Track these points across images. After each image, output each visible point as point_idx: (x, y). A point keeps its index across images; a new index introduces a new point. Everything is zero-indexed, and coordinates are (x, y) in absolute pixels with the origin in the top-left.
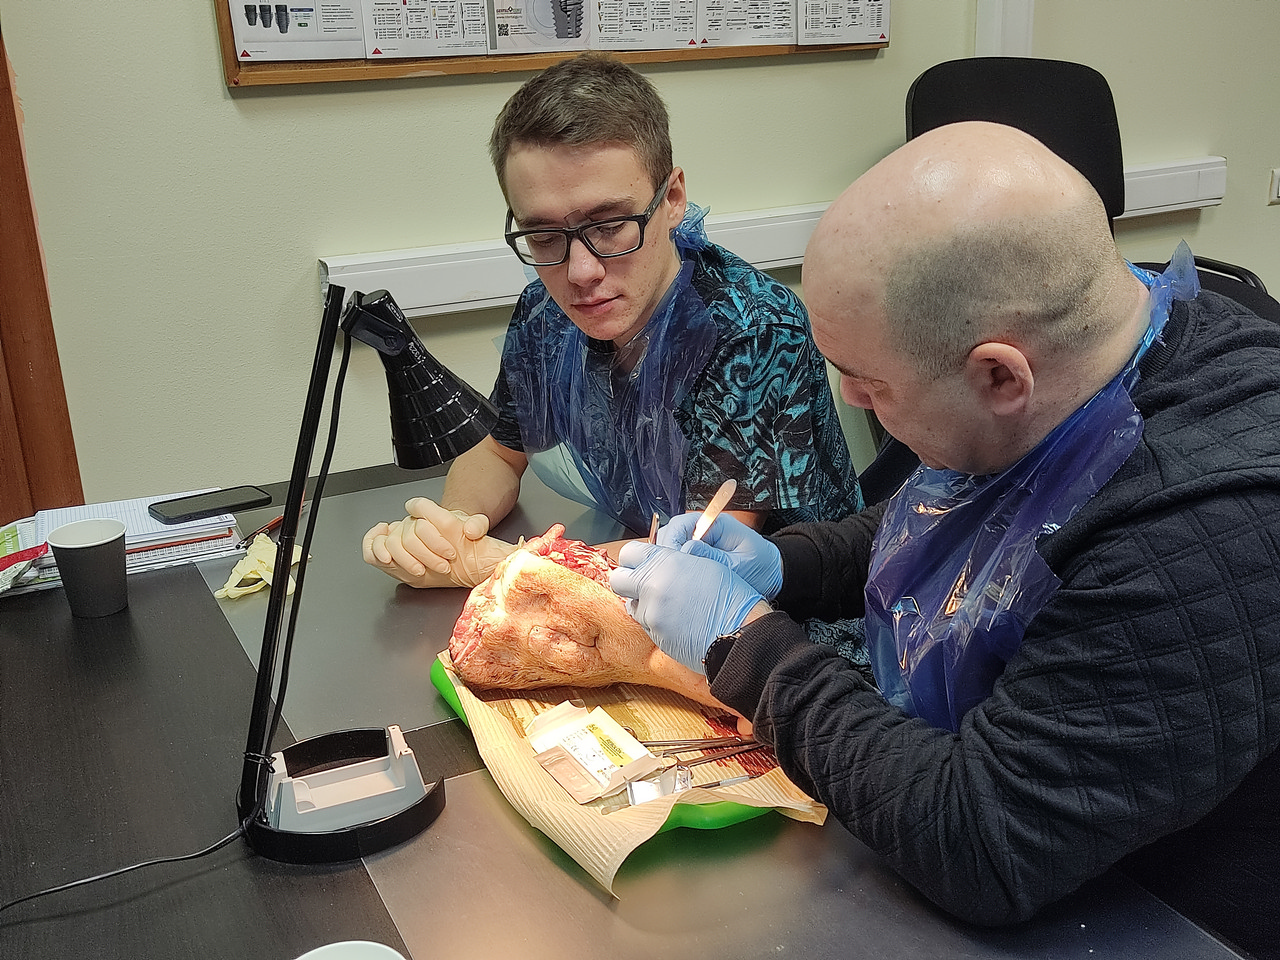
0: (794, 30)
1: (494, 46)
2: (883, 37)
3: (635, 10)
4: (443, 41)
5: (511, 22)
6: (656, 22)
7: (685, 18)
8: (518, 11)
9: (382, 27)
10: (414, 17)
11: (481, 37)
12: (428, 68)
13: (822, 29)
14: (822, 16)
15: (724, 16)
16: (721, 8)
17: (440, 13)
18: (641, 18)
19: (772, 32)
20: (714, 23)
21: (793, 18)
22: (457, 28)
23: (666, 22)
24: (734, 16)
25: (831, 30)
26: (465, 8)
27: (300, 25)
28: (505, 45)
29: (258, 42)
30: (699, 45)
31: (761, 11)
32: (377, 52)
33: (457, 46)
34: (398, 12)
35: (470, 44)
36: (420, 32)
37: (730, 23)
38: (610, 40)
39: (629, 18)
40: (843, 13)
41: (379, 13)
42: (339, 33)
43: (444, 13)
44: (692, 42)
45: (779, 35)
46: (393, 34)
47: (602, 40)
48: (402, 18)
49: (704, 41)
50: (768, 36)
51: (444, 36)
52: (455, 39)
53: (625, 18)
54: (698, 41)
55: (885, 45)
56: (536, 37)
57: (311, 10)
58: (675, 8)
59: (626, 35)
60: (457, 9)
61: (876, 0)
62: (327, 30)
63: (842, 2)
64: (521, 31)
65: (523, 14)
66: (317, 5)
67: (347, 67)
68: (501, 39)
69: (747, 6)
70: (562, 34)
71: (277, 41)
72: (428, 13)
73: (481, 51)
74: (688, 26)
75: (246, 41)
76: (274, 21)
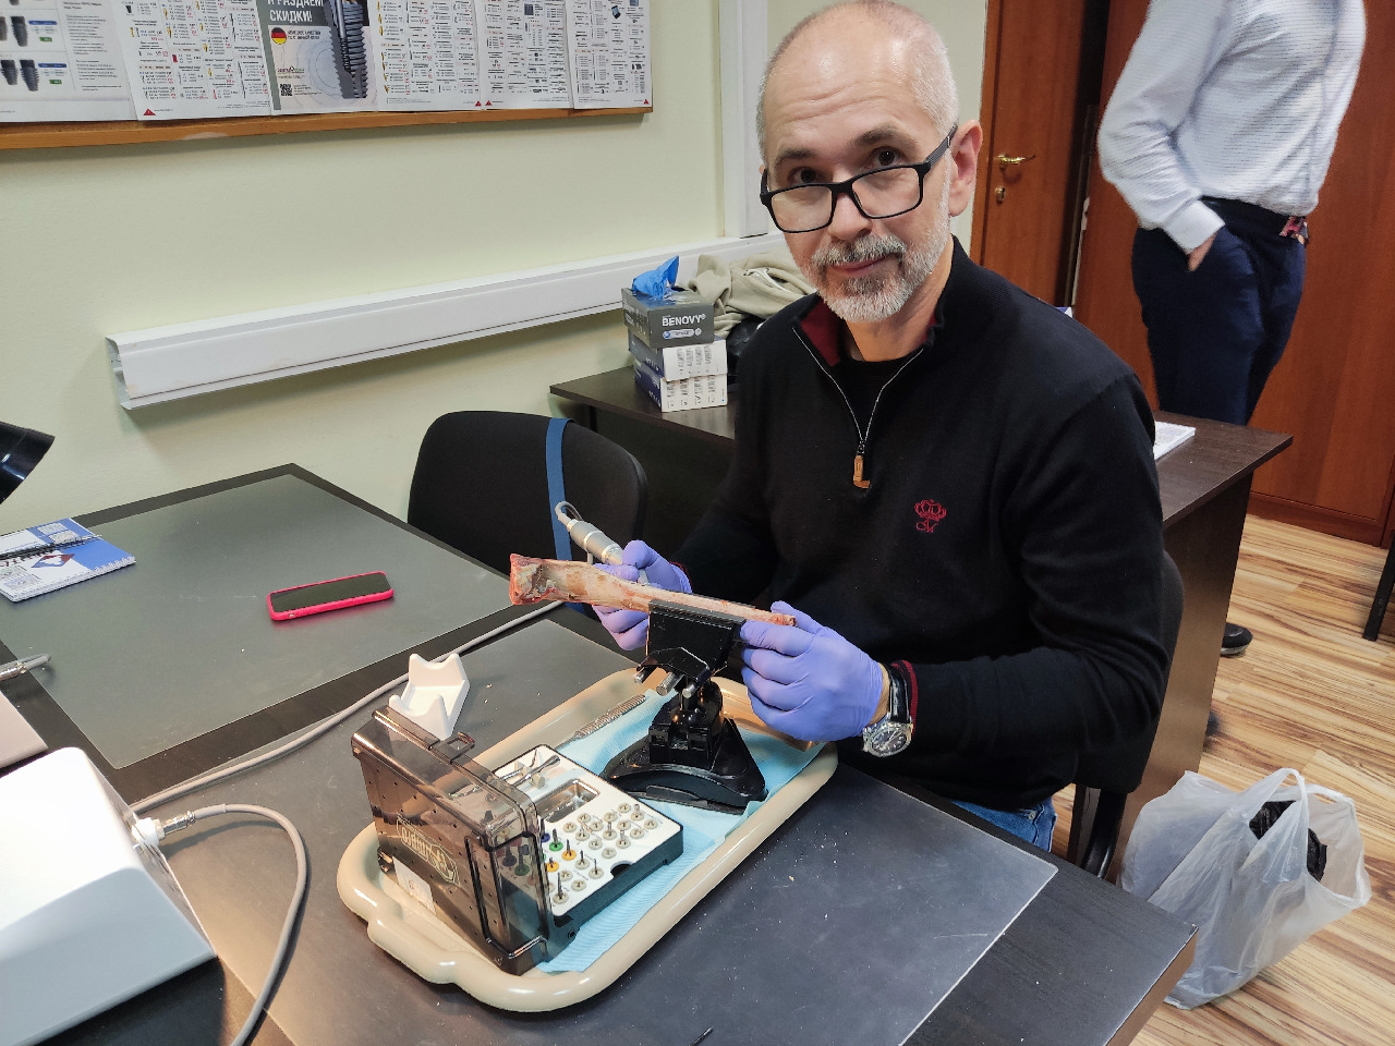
0: (568, 94)
1: (277, 107)
2: (646, 102)
3: (419, 72)
4: (223, 102)
5: (293, 82)
6: (442, 84)
7: (469, 80)
8: (301, 71)
9: (152, 85)
10: (188, 76)
11: (263, 97)
12: (209, 130)
13: (591, 94)
14: (591, 82)
15: (505, 82)
16: (499, 71)
17: (216, 72)
18: (426, 79)
19: (550, 96)
20: (497, 87)
21: (568, 82)
22: (237, 87)
23: (452, 84)
24: (514, 79)
25: (600, 95)
26: (242, 66)
27: (53, 82)
28: (289, 106)
29: (3, 101)
30: (484, 107)
31: (539, 75)
32: (148, 113)
33: (237, 106)
34: (169, 70)
35: (253, 104)
36: (197, 94)
37: (513, 85)
38: (397, 101)
39: (415, 79)
40: (610, 79)
41: (149, 70)
42: (101, 92)
43: (222, 72)
44: (478, 104)
45: (557, 99)
46: (165, 93)
47: (390, 100)
48: (175, 77)
49: (489, 104)
50: (547, 100)
51: (222, 95)
52: (236, 99)
53: (411, 79)
54: (483, 103)
55: (650, 110)
56: (321, 97)
57: (64, 66)
58: (459, 70)
59: (412, 96)
60: (234, 68)
61: (639, 67)
62: (86, 88)
63: (609, 68)
64: (305, 91)
65: (306, 73)
66: (71, 60)
67: (116, 130)
68: (284, 99)
69: (525, 70)
70: (347, 94)
71: (28, 100)
72: (203, 71)
73: (264, 111)
74: (473, 88)
76: (20, 78)
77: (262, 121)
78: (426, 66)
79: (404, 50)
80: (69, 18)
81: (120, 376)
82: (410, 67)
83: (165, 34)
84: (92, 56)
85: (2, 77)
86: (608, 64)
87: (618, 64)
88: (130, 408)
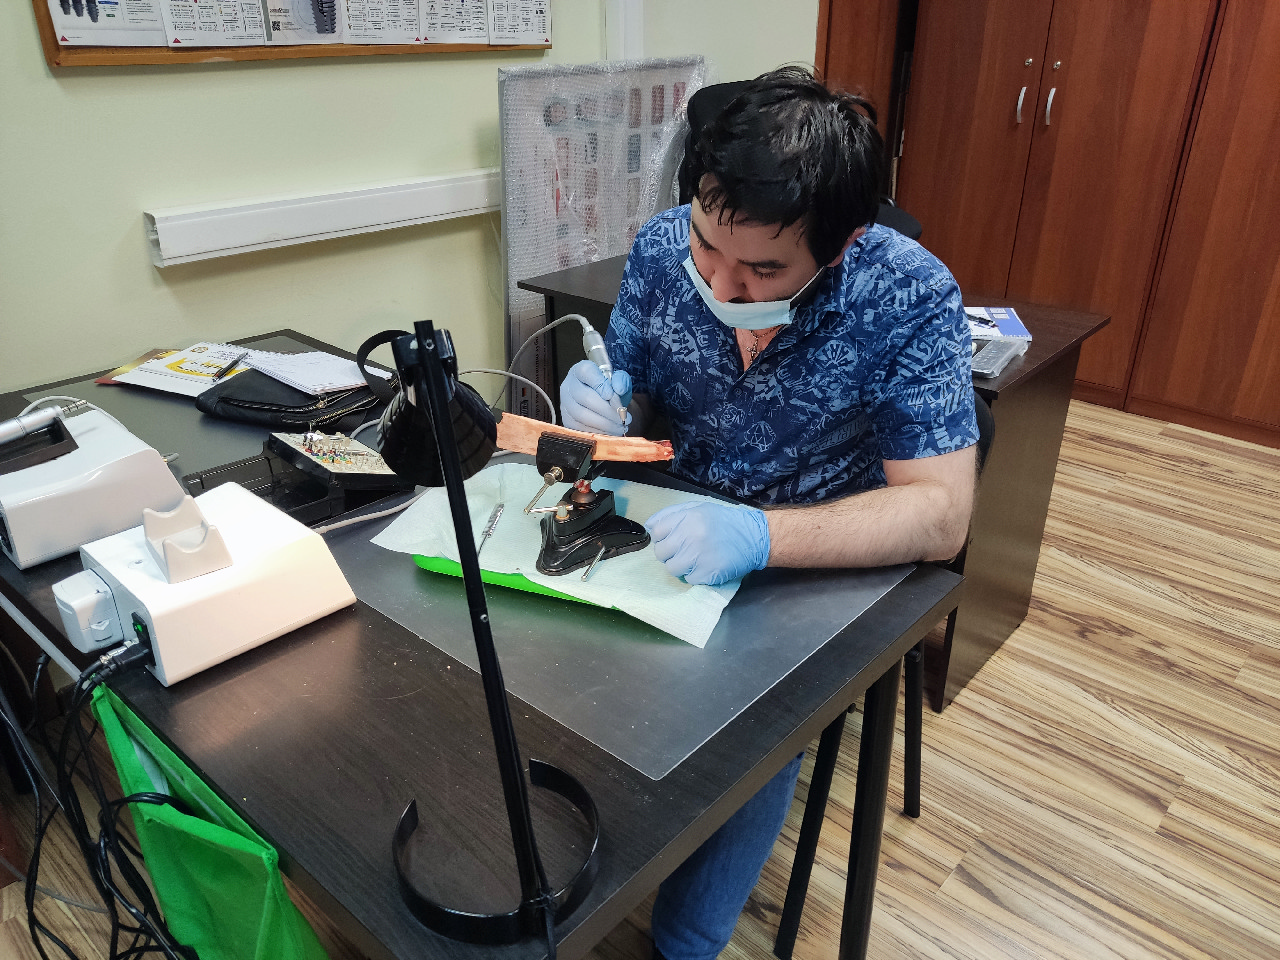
0: (486, 33)
1: (270, 39)
3: (375, 13)
4: (231, 34)
5: (282, 19)
6: (391, 23)
7: (411, 21)
8: (286, 11)
9: (179, 20)
10: (204, 13)
11: (259, 31)
12: (220, 55)
13: (506, 33)
14: (506, 24)
15: (439, 20)
16: (436, 14)
17: (224, 10)
18: (380, 19)
19: (473, 34)
20: (432, 26)
21: (487, 23)
22: (240, 23)
23: (398, 24)
24: (445, 20)
25: (512, 34)
26: (244, 7)
27: (108, 15)
28: (279, 38)
29: (73, 28)
30: (423, 42)
31: (464, 17)
32: (176, 41)
33: (241, 38)
34: (191, 9)
35: (251, 37)
36: (212, 26)
37: (443, 25)
38: (358, 36)
39: (371, 19)
40: (520, 21)
41: (177, 8)
42: (144, 24)
43: (229, 10)
44: (417, 40)
45: (477, 37)
46: (191, 27)
47: (352, 35)
48: (195, 13)
49: (426, 39)
50: (470, 37)
51: (230, 29)
52: (240, 32)
53: (368, 19)
54: (422, 39)
55: (550, 47)
56: (300, 33)
57: (117, 3)
58: (404, 13)
59: (368, 32)
60: (238, 8)
61: (541, 12)
62: (132, 21)
63: (518, 12)
64: (290, 27)
65: (290, 13)
67: (153, 53)
68: (275, 33)
69: (454, 13)
70: (321, 30)
71: (91, 29)
72: (216, 9)
73: (260, 42)
74: (414, 27)
75: (64, 28)
76: (85, 11)
77: (259, 50)
78: (380, 8)
81: (156, 243)
82: (367, 9)
85: (72, 10)
86: (518, 9)
87: (526, 10)
88: (162, 267)
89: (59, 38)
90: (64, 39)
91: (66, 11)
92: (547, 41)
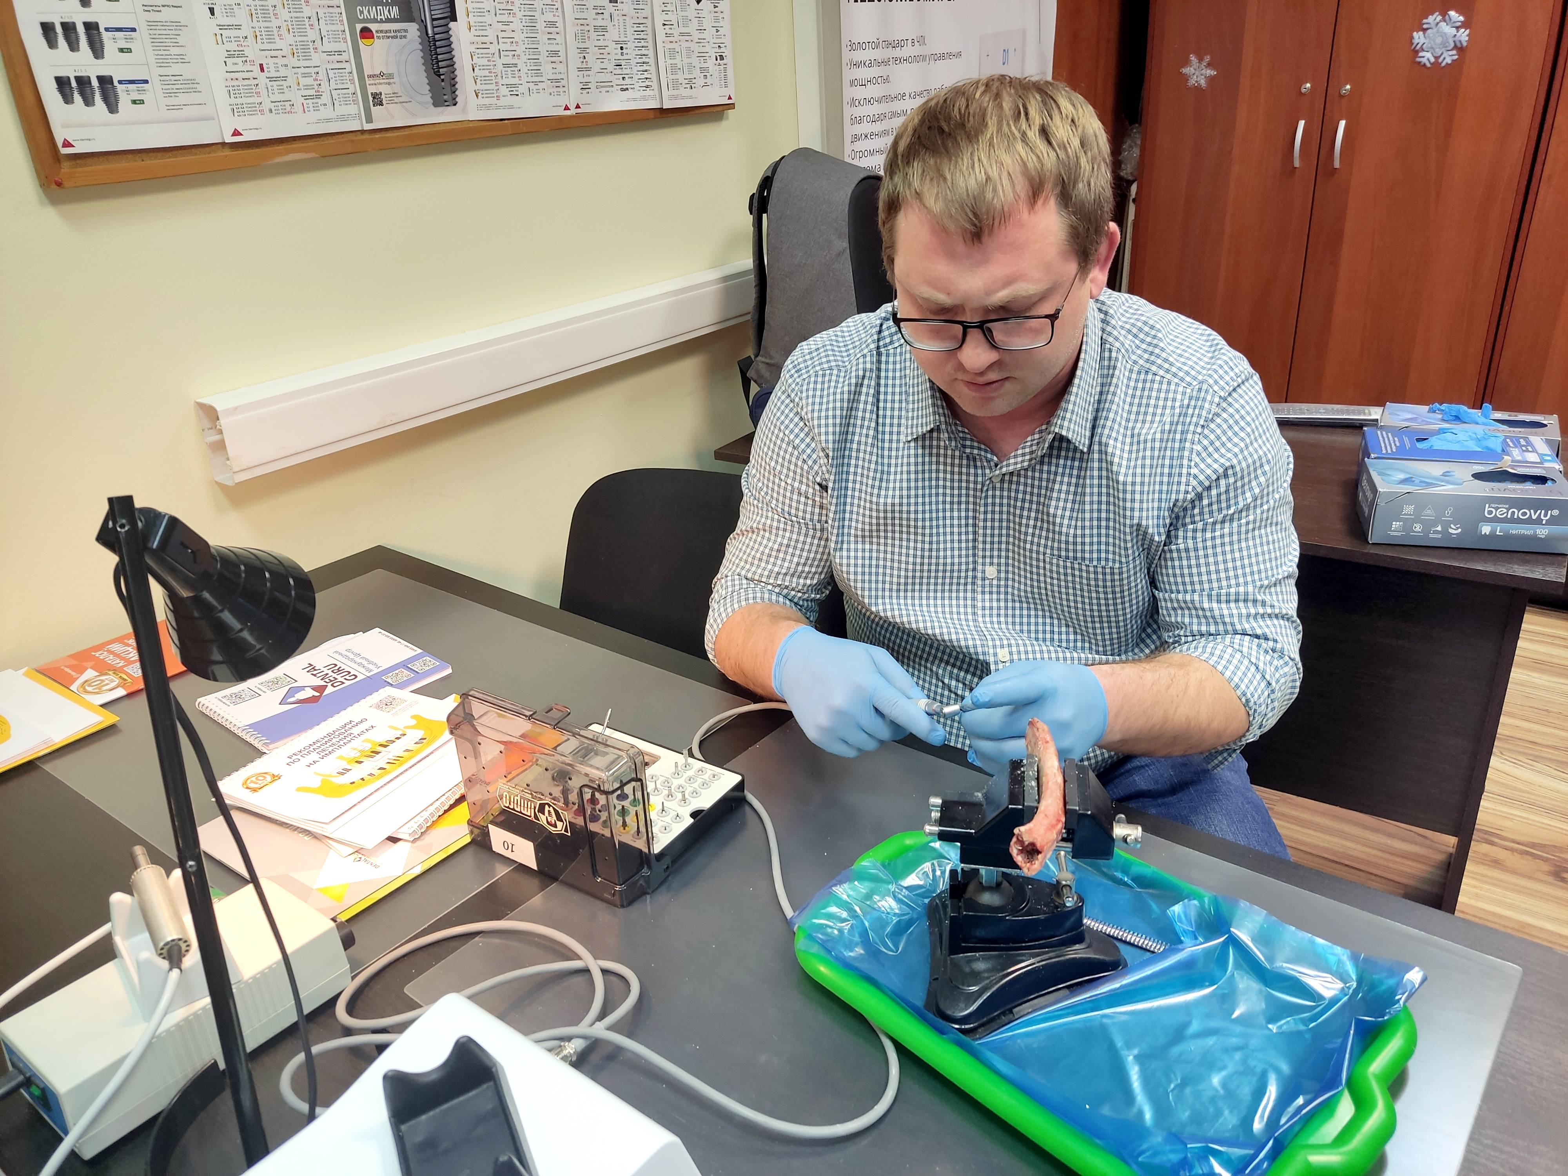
0: (656, 92)
1: (369, 120)
3: (509, 73)
4: (312, 116)
5: (384, 89)
6: (531, 85)
7: (557, 81)
8: (390, 76)
9: (239, 101)
10: (275, 88)
11: (352, 109)
12: (299, 150)
13: (682, 91)
14: (681, 77)
15: (593, 78)
16: (589, 69)
17: (304, 81)
18: (516, 81)
19: (638, 94)
20: (585, 87)
21: (654, 78)
22: (325, 99)
23: (541, 86)
24: (602, 77)
25: (689, 92)
26: (332, 73)
27: (134, 102)
28: (383, 118)
29: (80, 126)
30: (573, 111)
31: (625, 72)
32: (236, 133)
33: (328, 120)
34: (256, 82)
35: (343, 118)
36: (284, 107)
37: (600, 85)
38: (488, 107)
39: (505, 81)
40: (697, 73)
41: (235, 83)
42: (187, 112)
43: (310, 81)
44: (567, 108)
45: (644, 98)
46: (255, 109)
47: (480, 107)
48: (262, 89)
49: (578, 107)
50: (635, 100)
51: (311, 109)
52: (326, 112)
53: (501, 82)
54: (572, 106)
55: (731, 106)
56: (410, 108)
57: (146, 82)
58: (547, 70)
59: (503, 102)
60: (322, 76)
61: (722, 58)
62: (171, 108)
63: (695, 61)
64: (396, 100)
65: (396, 79)
66: (153, 74)
68: (376, 110)
69: (611, 67)
70: (438, 102)
71: (107, 125)
72: (291, 81)
73: (355, 126)
74: (561, 89)
75: (65, 126)
76: (98, 97)
77: (354, 137)
78: (515, 65)
79: (494, 49)
80: (151, 24)
81: (220, 447)
82: (500, 67)
83: (251, 38)
84: (176, 69)
85: (77, 97)
86: (694, 56)
87: (702, 56)
88: (230, 483)
89: (59, 143)
90: (67, 144)
91: (68, 99)
92: (730, 98)
